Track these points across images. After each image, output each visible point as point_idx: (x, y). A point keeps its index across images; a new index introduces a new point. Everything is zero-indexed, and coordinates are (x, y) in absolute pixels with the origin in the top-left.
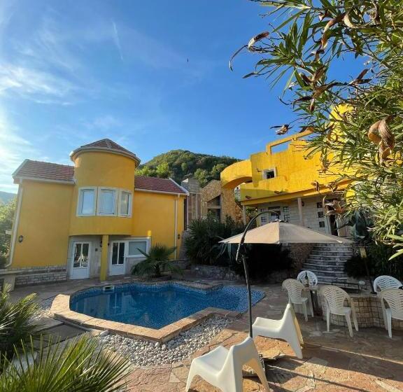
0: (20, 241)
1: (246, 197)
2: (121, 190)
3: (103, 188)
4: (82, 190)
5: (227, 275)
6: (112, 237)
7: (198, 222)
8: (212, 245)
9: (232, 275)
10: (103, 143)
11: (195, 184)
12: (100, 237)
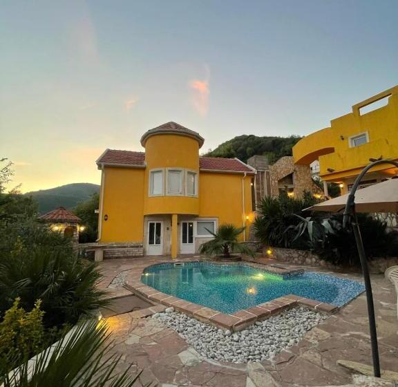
0: (106, 220)
1: (329, 170)
2: (187, 170)
3: (171, 169)
4: (152, 172)
5: (308, 260)
6: (181, 217)
8: (288, 225)
9: (314, 260)
12: (169, 217)
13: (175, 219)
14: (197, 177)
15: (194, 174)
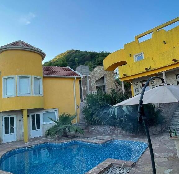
1: (124, 75)
2: (33, 76)
3: (20, 76)
4: (5, 79)
5: (116, 132)
6: (30, 111)
7: (91, 95)
9: (119, 131)
10: (17, 43)
11: (86, 69)
12: (21, 111)
13: (25, 113)
14: (41, 81)
15: (39, 79)
